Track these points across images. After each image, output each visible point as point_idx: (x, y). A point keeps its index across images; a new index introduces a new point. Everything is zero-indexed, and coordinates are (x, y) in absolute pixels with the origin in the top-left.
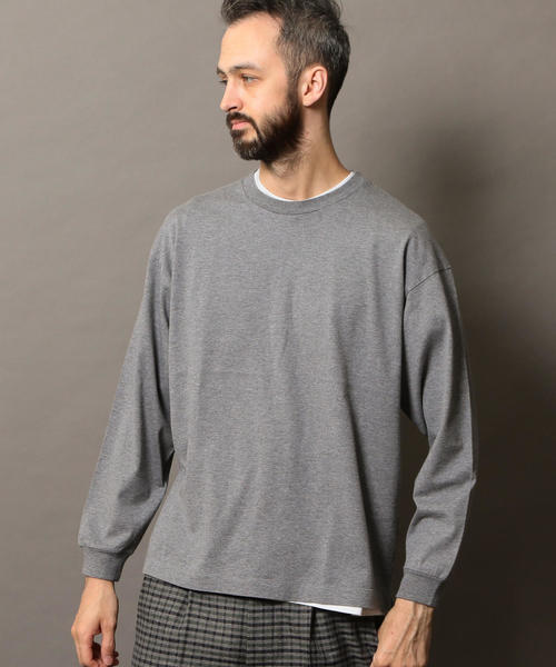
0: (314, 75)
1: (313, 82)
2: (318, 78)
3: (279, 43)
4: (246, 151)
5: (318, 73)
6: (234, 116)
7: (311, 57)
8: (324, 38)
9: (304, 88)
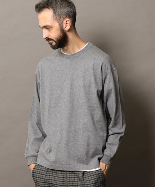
0: (66, 22)
1: (67, 23)
2: (68, 22)
3: (53, 17)
4: (54, 48)
5: (68, 21)
6: (48, 39)
7: (64, 17)
8: (66, 10)
9: (65, 26)
